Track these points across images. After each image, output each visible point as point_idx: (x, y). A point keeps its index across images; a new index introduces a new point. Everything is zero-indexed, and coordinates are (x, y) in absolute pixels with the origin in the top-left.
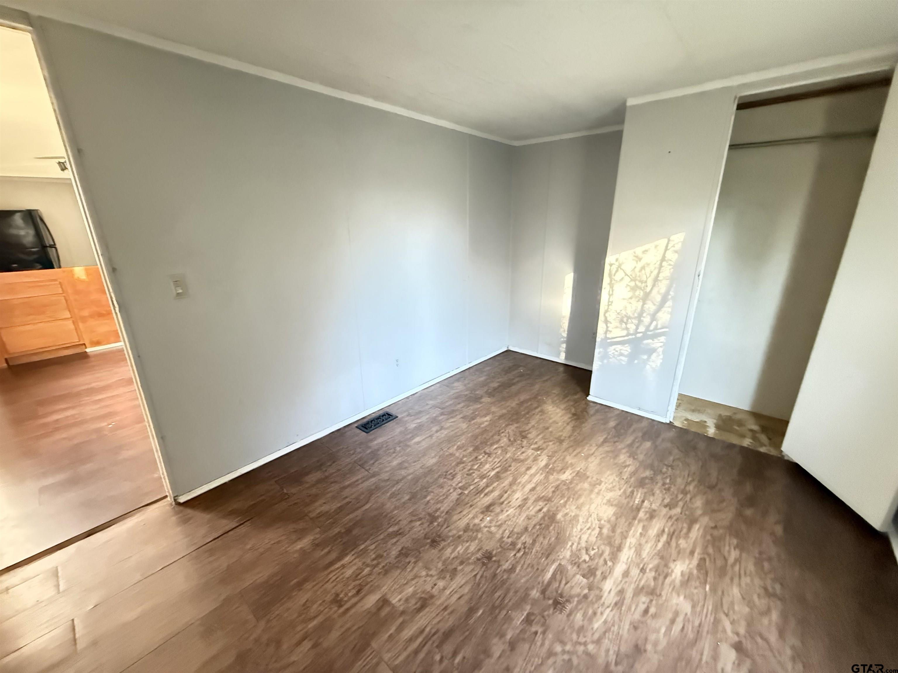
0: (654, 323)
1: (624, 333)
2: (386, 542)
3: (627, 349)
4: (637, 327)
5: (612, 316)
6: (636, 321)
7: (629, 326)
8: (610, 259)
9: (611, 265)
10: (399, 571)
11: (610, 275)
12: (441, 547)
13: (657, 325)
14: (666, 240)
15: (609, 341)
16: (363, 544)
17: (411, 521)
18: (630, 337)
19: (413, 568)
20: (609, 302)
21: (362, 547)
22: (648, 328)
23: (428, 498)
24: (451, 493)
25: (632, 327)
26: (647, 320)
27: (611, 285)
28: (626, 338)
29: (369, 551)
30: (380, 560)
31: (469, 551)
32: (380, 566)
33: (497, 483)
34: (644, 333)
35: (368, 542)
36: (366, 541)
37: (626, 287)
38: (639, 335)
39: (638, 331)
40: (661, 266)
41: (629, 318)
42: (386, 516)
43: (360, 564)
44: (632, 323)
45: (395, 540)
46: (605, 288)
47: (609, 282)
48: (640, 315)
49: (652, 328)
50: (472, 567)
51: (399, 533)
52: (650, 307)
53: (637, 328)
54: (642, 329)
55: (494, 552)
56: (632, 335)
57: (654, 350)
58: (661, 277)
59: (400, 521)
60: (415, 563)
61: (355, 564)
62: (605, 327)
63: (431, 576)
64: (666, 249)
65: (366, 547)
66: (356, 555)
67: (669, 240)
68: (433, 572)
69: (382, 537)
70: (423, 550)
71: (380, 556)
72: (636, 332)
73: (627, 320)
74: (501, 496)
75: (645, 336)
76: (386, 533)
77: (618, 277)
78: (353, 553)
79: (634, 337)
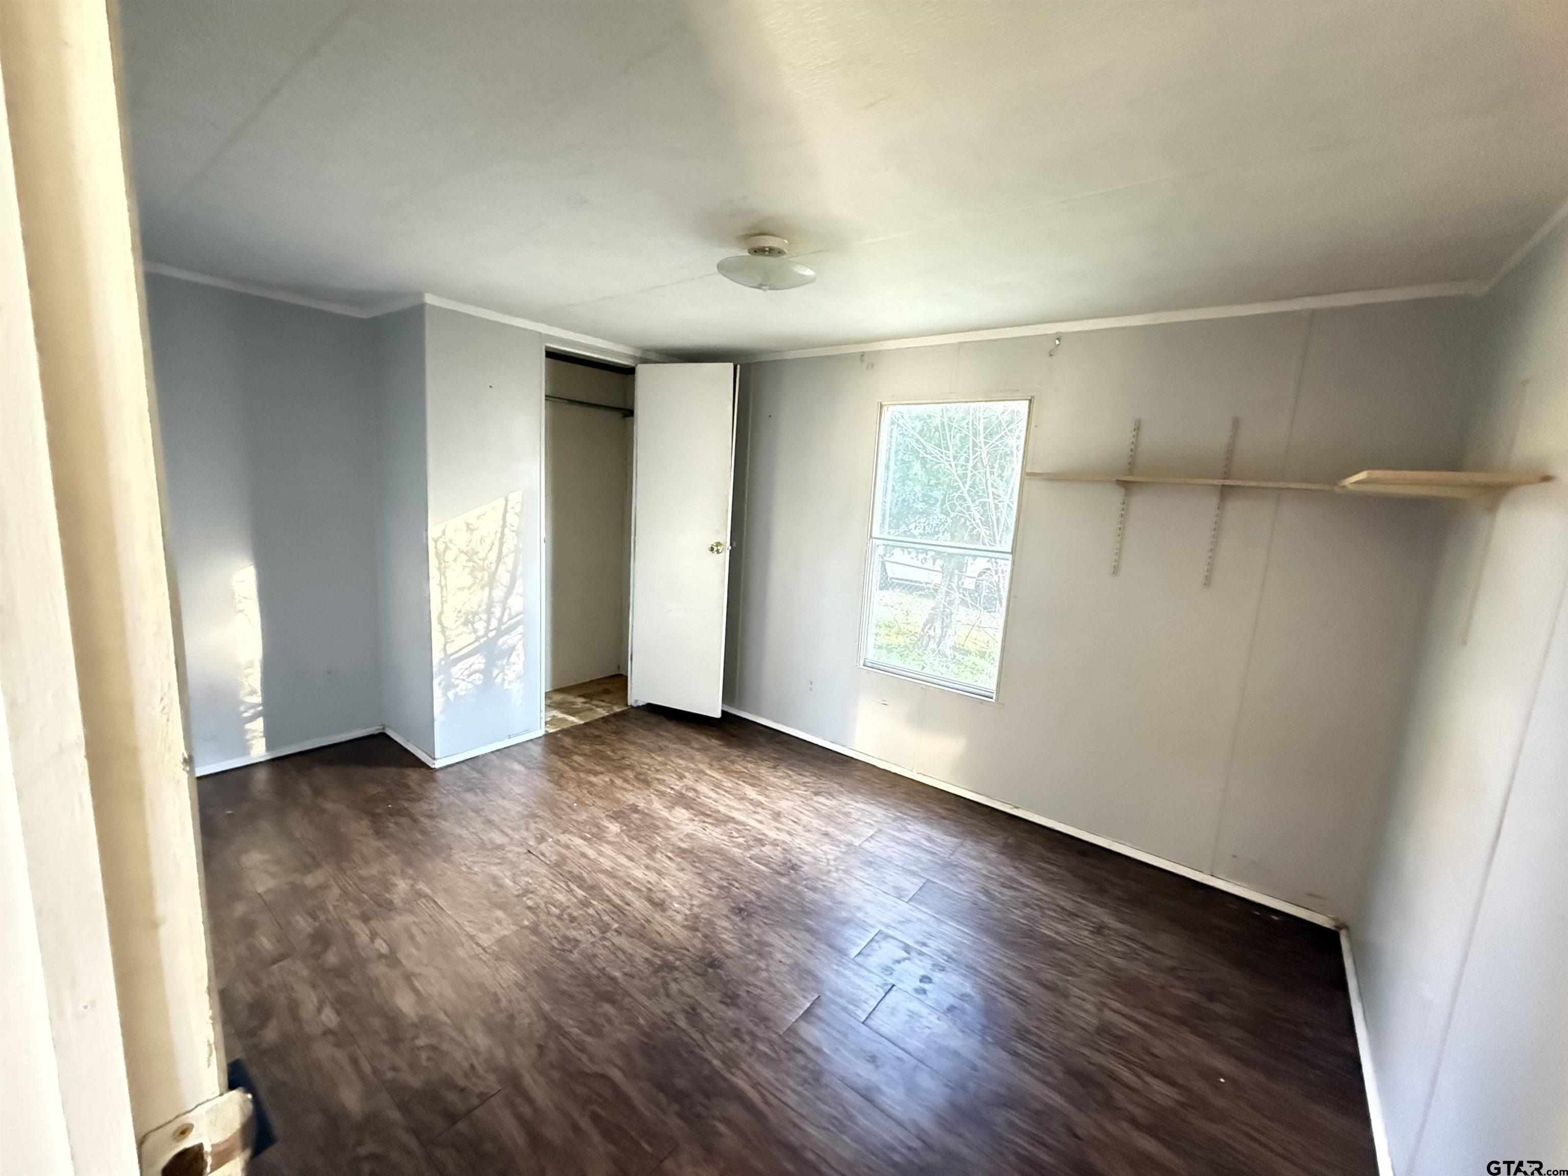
0: (507, 611)
1: (473, 637)
2: (710, 1028)
3: (478, 662)
4: (488, 622)
5: (449, 620)
6: (484, 616)
7: (476, 626)
8: (433, 531)
9: (436, 541)
10: (763, 1003)
11: (437, 555)
12: (722, 956)
13: (510, 614)
14: (502, 500)
15: (452, 658)
16: (710, 1063)
17: (668, 995)
18: (482, 641)
19: (756, 986)
20: (442, 597)
21: (716, 1062)
22: (500, 620)
23: (618, 974)
24: (613, 944)
25: (481, 626)
26: (497, 611)
27: (442, 573)
28: (477, 644)
29: (726, 1050)
30: (744, 1030)
31: (731, 927)
32: (754, 1028)
33: (605, 889)
34: (498, 629)
35: (707, 1055)
36: (706, 1060)
37: (463, 569)
38: (491, 634)
39: (491, 628)
40: (503, 534)
41: (475, 614)
42: (647, 1035)
43: (750, 1060)
44: (481, 619)
45: (705, 1015)
46: (433, 578)
47: (437, 565)
48: (490, 605)
49: (505, 619)
50: (753, 926)
51: (692, 1013)
52: (499, 593)
53: (488, 625)
54: (494, 624)
55: (733, 905)
56: (483, 637)
57: (512, 649)
58: (505, 551)
59: (664, 1012)
60: (748, 985)
61: (751, 1067)
62: (443, 638)
63: (768, 965)
64: (505, 512)
65: (717, 1057)
66: (734, 1070)
67: (507, 500)
68: (762, 964)
69: (697, 1036)
70: (727, 976)
71: (736, 1033)
72: (488, 631)
73: (473, 618)
74: (635, 889)
75: (500, 633)
76: (691, 1031)
77: (449, 556)
78: (728, 1076)
79: (485, 639)
